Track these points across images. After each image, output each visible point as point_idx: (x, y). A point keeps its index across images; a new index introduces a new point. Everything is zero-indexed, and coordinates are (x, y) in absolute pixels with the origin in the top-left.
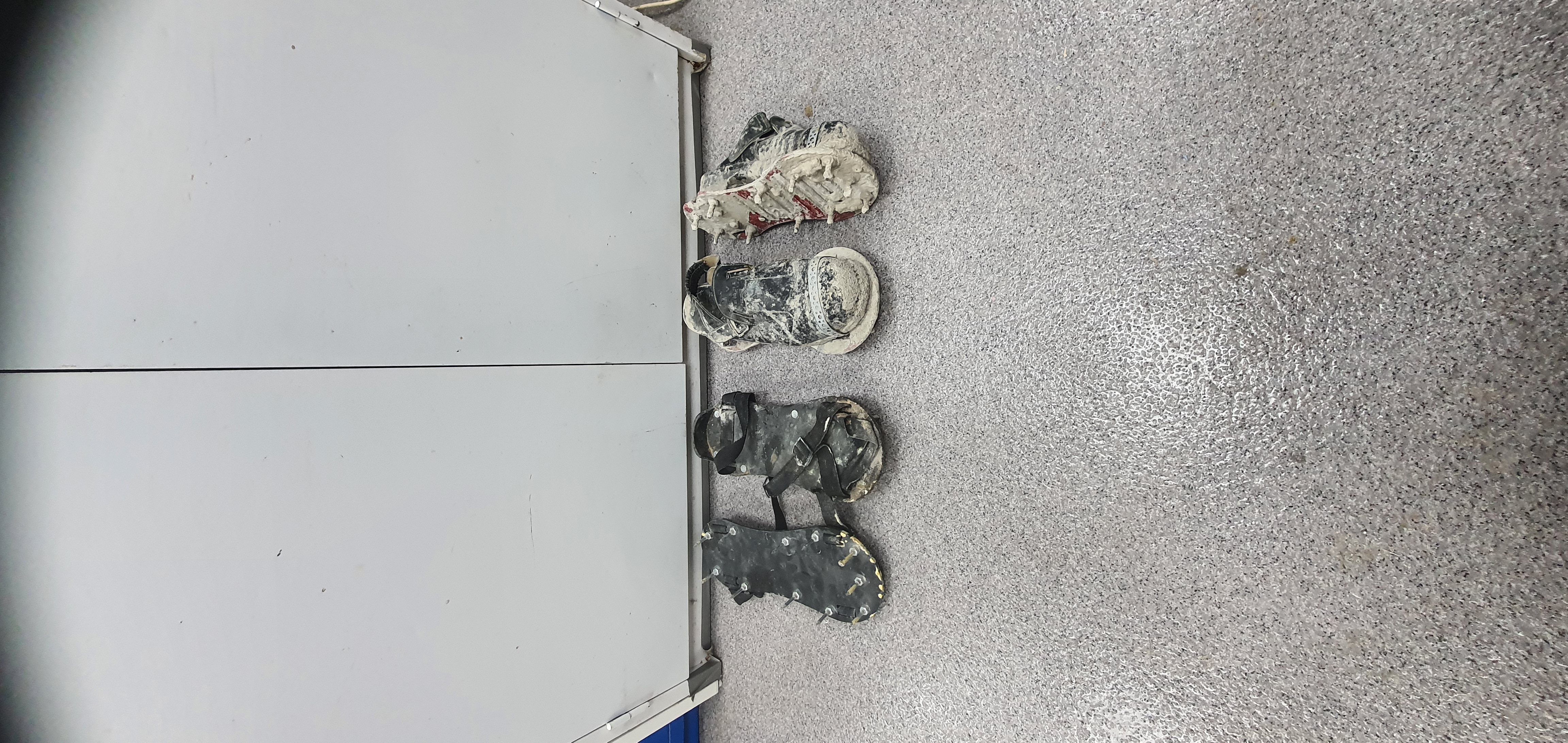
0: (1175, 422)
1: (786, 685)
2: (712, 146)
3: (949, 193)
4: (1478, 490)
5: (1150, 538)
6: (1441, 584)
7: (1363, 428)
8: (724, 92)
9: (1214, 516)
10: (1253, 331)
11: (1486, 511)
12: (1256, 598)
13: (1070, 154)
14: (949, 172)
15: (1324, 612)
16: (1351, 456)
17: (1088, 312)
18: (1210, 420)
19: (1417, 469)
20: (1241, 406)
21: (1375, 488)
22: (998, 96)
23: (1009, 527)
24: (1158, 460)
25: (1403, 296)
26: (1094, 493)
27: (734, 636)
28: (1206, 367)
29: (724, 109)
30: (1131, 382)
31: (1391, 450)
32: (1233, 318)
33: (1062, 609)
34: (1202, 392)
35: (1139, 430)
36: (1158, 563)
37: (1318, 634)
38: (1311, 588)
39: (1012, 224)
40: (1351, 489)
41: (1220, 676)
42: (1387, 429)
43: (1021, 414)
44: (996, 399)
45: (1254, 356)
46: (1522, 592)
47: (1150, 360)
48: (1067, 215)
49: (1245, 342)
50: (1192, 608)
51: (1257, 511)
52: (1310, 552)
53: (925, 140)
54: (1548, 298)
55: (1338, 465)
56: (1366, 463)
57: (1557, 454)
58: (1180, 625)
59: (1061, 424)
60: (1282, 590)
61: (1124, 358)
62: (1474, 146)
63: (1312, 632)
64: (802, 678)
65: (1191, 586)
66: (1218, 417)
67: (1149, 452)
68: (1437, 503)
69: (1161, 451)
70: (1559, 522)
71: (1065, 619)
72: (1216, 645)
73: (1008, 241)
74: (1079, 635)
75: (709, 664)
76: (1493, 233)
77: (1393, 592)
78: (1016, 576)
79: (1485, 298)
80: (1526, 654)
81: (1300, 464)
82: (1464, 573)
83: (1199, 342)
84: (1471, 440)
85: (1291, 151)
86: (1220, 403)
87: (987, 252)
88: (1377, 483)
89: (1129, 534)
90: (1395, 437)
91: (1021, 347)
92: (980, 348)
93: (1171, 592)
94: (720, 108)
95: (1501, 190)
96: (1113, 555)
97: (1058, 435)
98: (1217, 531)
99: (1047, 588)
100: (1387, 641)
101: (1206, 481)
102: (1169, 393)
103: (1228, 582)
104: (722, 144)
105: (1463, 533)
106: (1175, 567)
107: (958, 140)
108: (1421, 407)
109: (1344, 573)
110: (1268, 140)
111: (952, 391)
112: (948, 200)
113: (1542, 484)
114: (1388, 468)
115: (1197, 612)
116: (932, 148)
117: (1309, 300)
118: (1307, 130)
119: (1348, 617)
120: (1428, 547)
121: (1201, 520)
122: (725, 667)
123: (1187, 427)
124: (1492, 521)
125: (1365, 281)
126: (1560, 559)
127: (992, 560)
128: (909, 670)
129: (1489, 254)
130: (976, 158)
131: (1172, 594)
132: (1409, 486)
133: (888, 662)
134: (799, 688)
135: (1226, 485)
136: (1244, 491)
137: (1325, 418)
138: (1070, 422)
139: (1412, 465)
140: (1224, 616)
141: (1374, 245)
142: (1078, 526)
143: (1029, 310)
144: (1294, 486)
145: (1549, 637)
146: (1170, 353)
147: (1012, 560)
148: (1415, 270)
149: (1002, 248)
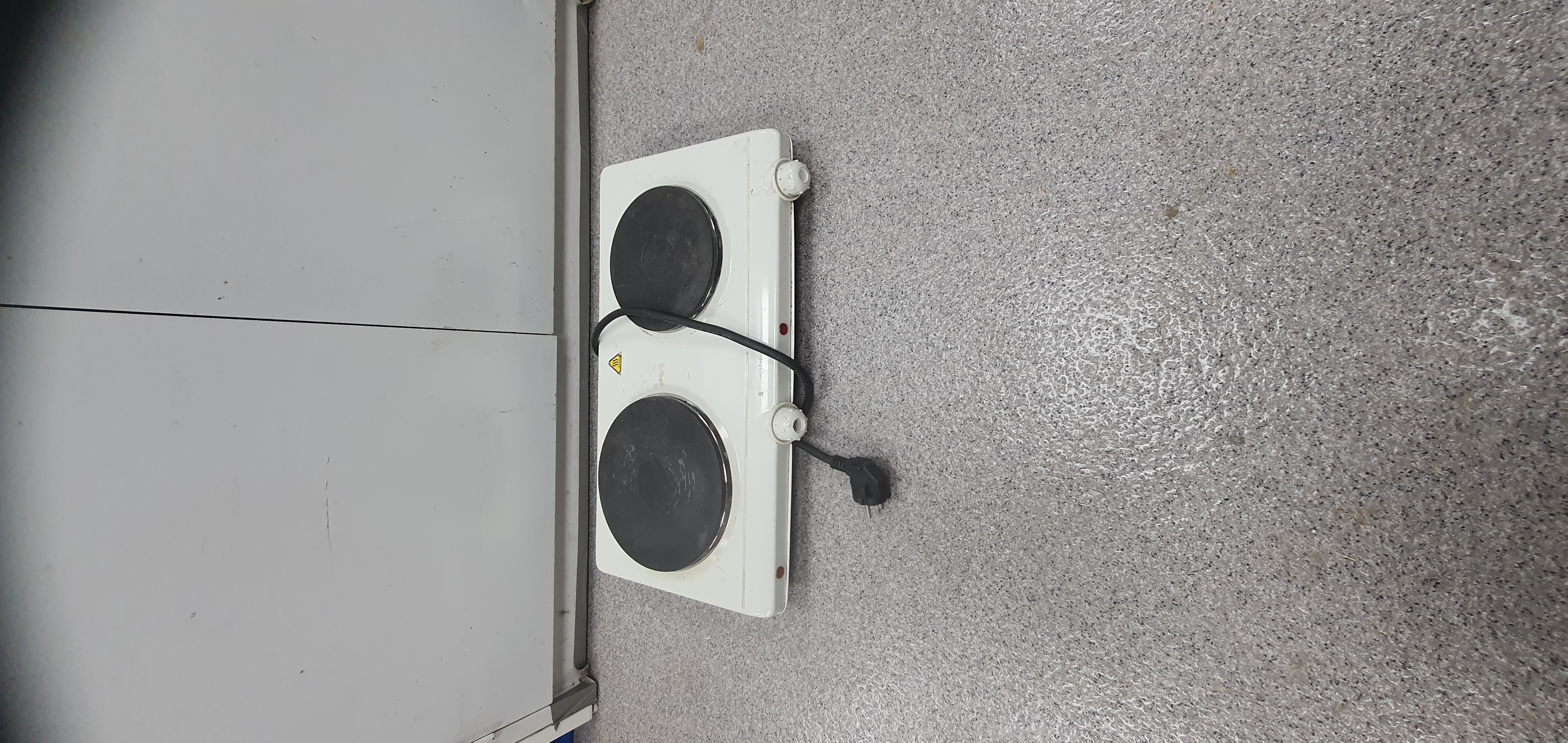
0: (1092, 397)
1: (664, 711)
2: (599, 89)
3: (848, 130)
4: (1452, 479)
5: (1063, 538)
6: (1405, 595)
7: (1313, 401)
8: (613, 27)
9: (1137, 511)
10: (1186, 285)
11: (1462, 503)
12: (1185, 613)
13: (980, 80)
14: (847, 107)
15: (1264, 630)
16: (1299, 436)
17: (998, 267)
18: (1134, 394)
19: (1377, 451)
20: (1169, 377)
21: (1326, 475)
22: (902, 15)
23: (906, 526)
24: (1073, 443)
25: (1362, 237)
26: (1000, 485)
27: (611, 653)
28: (1130, 330)
29: (613, 47)
30: (1043, 349)
31: (1346, 428)
32: (1163, 269)
33: (964, 624)
34: (1124, 361)
35: (1052, 407)
36: (1072, 569)
37: (1257, 657)
38: (1249, 601)
39: (914, 165)
40: (1298, 477)
41: (1141, 709)
42: (1341, 402)
43: (922, 390)
44: (895, 373)
45: (1186, 315)
46: (1505, 607)
47: (1065, 323)
48: (976, 152)
49: (1175, 297)
50: (1111, 624)
51: (1187, 505)
52: (1249, 556)
53: (822, 71)
54: (1539, 234)
55: (1283, 447)
56: (1316, 445)
57: (1551, 431)
58: (1097, 644)
59: (965, 402)
60: (1215, 602)
61: (1036, 321)
62: (1451, 46)
63: (1250, 655)
64: (681, 704)
65: (1109, 597)
66: (1142, 390)
67: (1063, 434)
68: (1401, 494)
69: (1077, 432)
70: (1552, 517)
71: (966, 636)
72: (1139, 671)
73: (910, 186)
74: (981, 655)
75: (583, 685)
76: (1472, 153)
77: (1347, 606)
78: (914, 585)
79: (1462, 236)
80: (1510, 686)
81: (1238, 448)
82: (1434, 583)
83: (1123, 299)
84: (1443, 415)
85: (1231, 63)
86: (1146, 373)
87: (887, 199)
88: (1329, 469)
89: (1040, 534)
90: (1350, 412)
91: (923, 311)
92: (878, 313)
93: (1087, 604)
94: (608, 45)
95: (1482, 100)
96: (1021, 559)
97: (961, 415)
98: (1140, 531)
99: (947, 599)
100: (1340, 667)
101: (1128, 469)
102: (1087, 362)
103: (1153, 593)
104: (610, 86)
105: (1434, 532)
106: (1092, 574)
107: (858, 69)
108: (1383, 374)
109: (1289, 581)
110: (1205, 51)
111: (846, 365)
112: (846, 140)
113: (1530, 469)
114: (1343, 451)
115: (1116, 629)
116: (829, 81)
117: (1250, 245)
118: (1251, 37)
119: (1293, 636)
120: (1390, 550)
121: (1122, 516)
122: (601, 688)
123: (1107, 403)
124: (1469, 516)
125: (1317, 219)
126: (1553, 565)
127: (886, 565)
128: (795, 695)
129: (1467, 180)
130: (877, 89)
131: (1088, 607)
132: (1367, 473)
133: (772, 686)
134: (678, 715)
135: (1151, 473)
136: (1172, 480)
137: (1267, 389)
138: (975, 399)
139: (1370, 446)
140: (1148, 634)
141: (1328, 174)
142: (982, 524)
143: (932, 266)
144: (1231, 474)
145: (1539, 665)
146: (1088, 313)
147: (909, 564)
148: (1377, 203)
149: (903, 195)
